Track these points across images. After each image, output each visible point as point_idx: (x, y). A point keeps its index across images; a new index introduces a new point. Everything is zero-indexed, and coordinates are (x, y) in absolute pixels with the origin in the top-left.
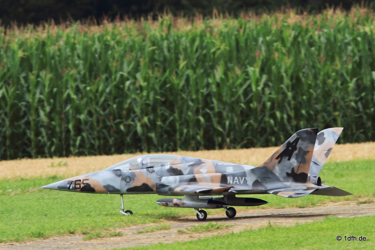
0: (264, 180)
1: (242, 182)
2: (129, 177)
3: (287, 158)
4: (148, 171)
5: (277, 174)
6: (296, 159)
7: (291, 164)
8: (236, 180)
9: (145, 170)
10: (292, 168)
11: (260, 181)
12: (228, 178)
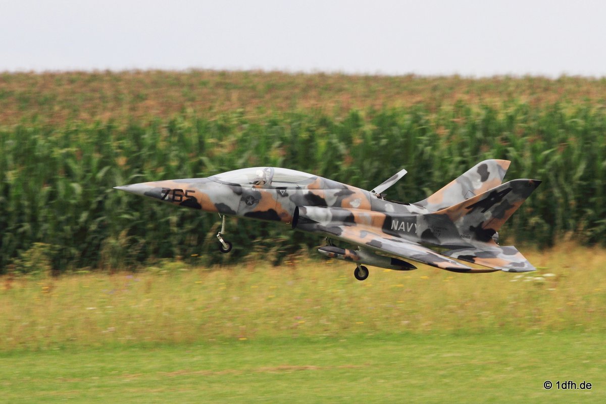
0: (438, 231)
1: (409, 230)
2: (253, 198)
3: (482, 209)
4: (279, 193)
5: (458, 226)
6: (493, 212)
7: (483, 217)
8: (402, 226)
9: (275, 191)
10: (481, 221)
11: (432, 231)
12: (394, 221)
